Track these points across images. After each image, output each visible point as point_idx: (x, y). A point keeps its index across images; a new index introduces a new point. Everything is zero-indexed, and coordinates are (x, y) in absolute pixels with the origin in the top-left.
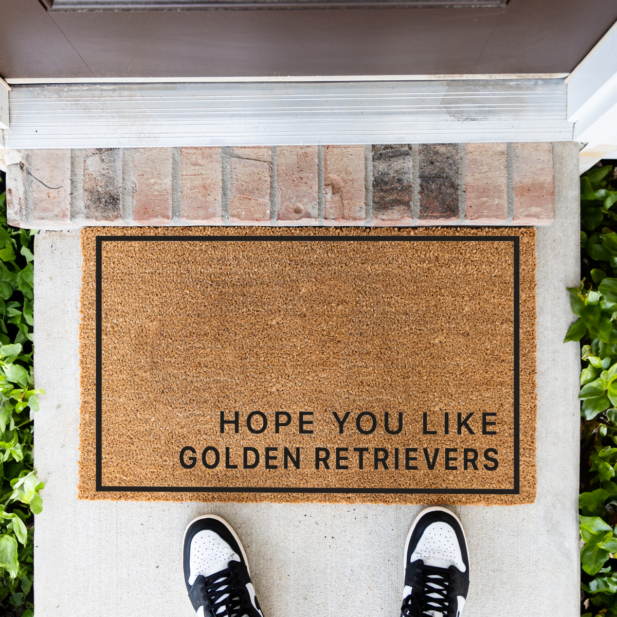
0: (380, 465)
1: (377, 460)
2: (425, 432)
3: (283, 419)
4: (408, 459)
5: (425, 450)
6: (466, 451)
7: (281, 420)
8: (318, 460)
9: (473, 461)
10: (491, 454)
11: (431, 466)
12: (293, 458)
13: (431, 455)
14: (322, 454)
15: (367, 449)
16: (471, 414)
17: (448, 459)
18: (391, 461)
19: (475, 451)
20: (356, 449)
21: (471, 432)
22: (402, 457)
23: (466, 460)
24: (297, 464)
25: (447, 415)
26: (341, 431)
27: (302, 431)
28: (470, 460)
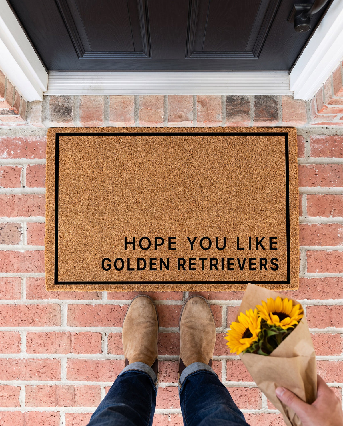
0: (213, 267)
1: (212, 265)
2: (238, 249)
3: (160, 241)
4: (229, 264)
5: (238, 259)
6: (261, 259)
7: (159, 242)
8: (179, 265)
9: (265, 265)
10: (274, 261)
11: (242, 268)
12: (165, 264)
13: (241, 263)
14: (181, 262)
15: (206, 259)
16: (263, 238)
17: (251, 264)
18: (219, 266)
19: (265, 259)
20: (200, 259)
21: (264, 249)
22: (225, 262)
23: (261, 265)
24: (167, 267)
25: (250, 238)
26: (192, 249)
27: (170, 248)
28: (263, 265)
